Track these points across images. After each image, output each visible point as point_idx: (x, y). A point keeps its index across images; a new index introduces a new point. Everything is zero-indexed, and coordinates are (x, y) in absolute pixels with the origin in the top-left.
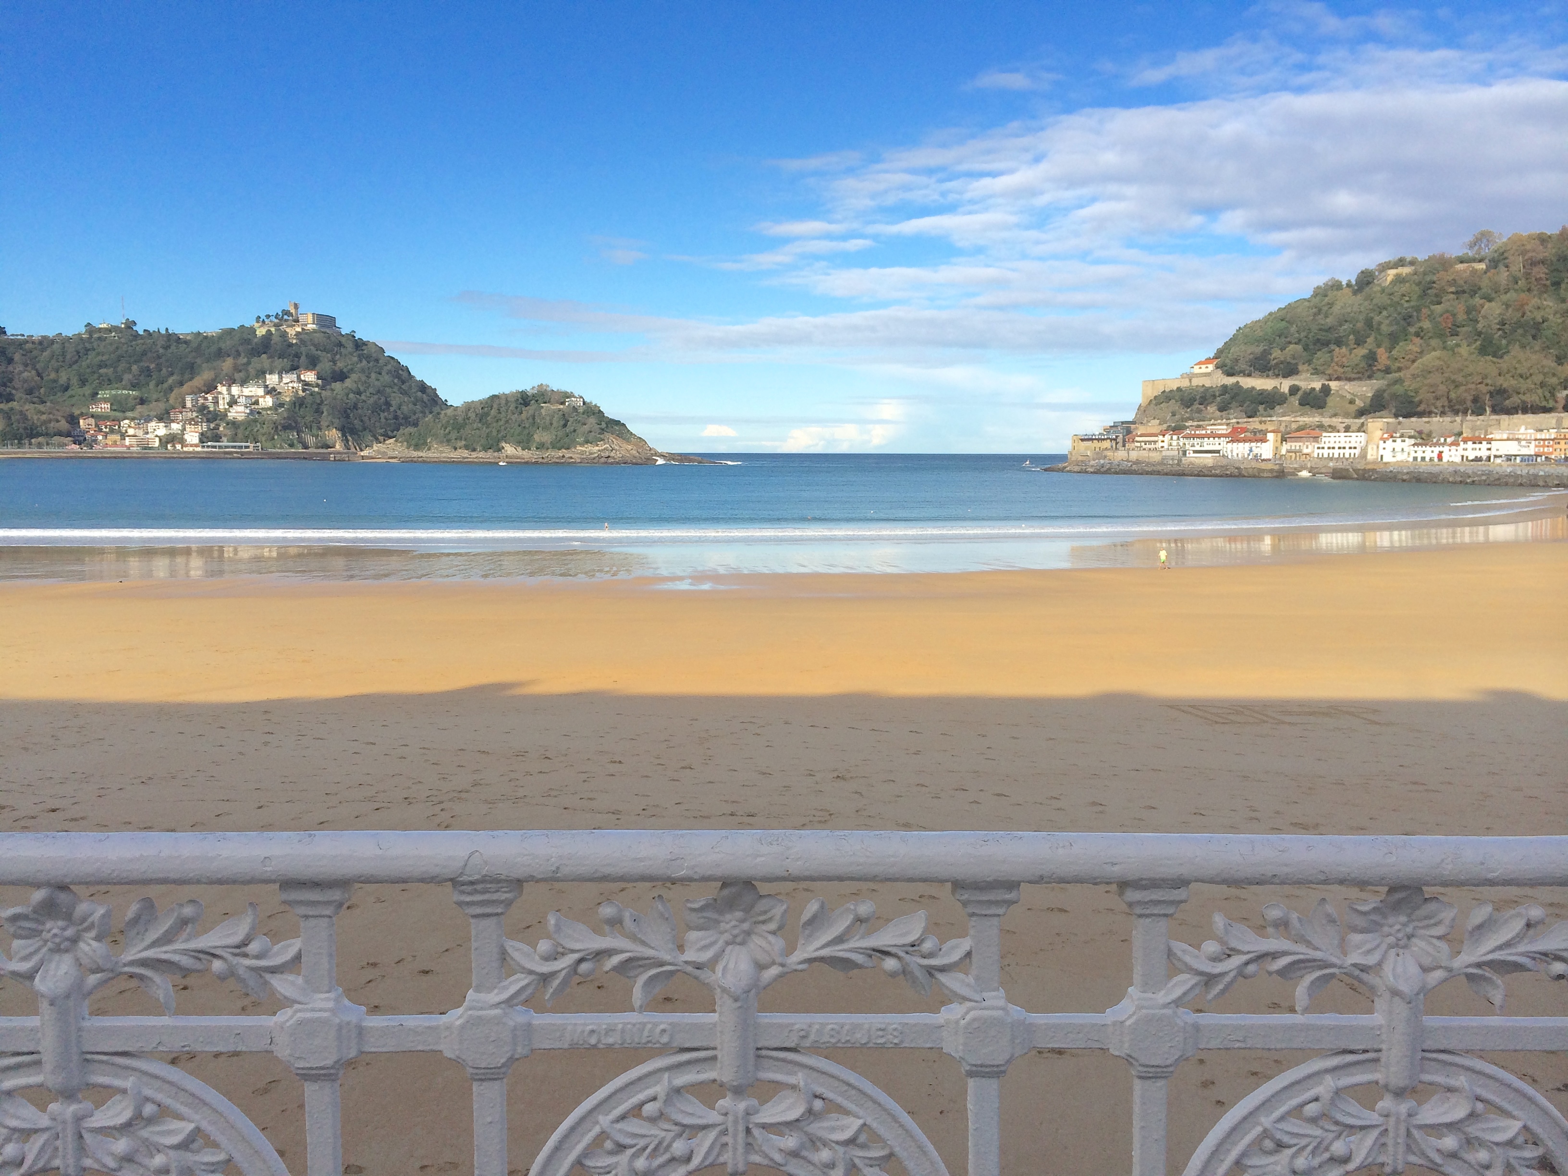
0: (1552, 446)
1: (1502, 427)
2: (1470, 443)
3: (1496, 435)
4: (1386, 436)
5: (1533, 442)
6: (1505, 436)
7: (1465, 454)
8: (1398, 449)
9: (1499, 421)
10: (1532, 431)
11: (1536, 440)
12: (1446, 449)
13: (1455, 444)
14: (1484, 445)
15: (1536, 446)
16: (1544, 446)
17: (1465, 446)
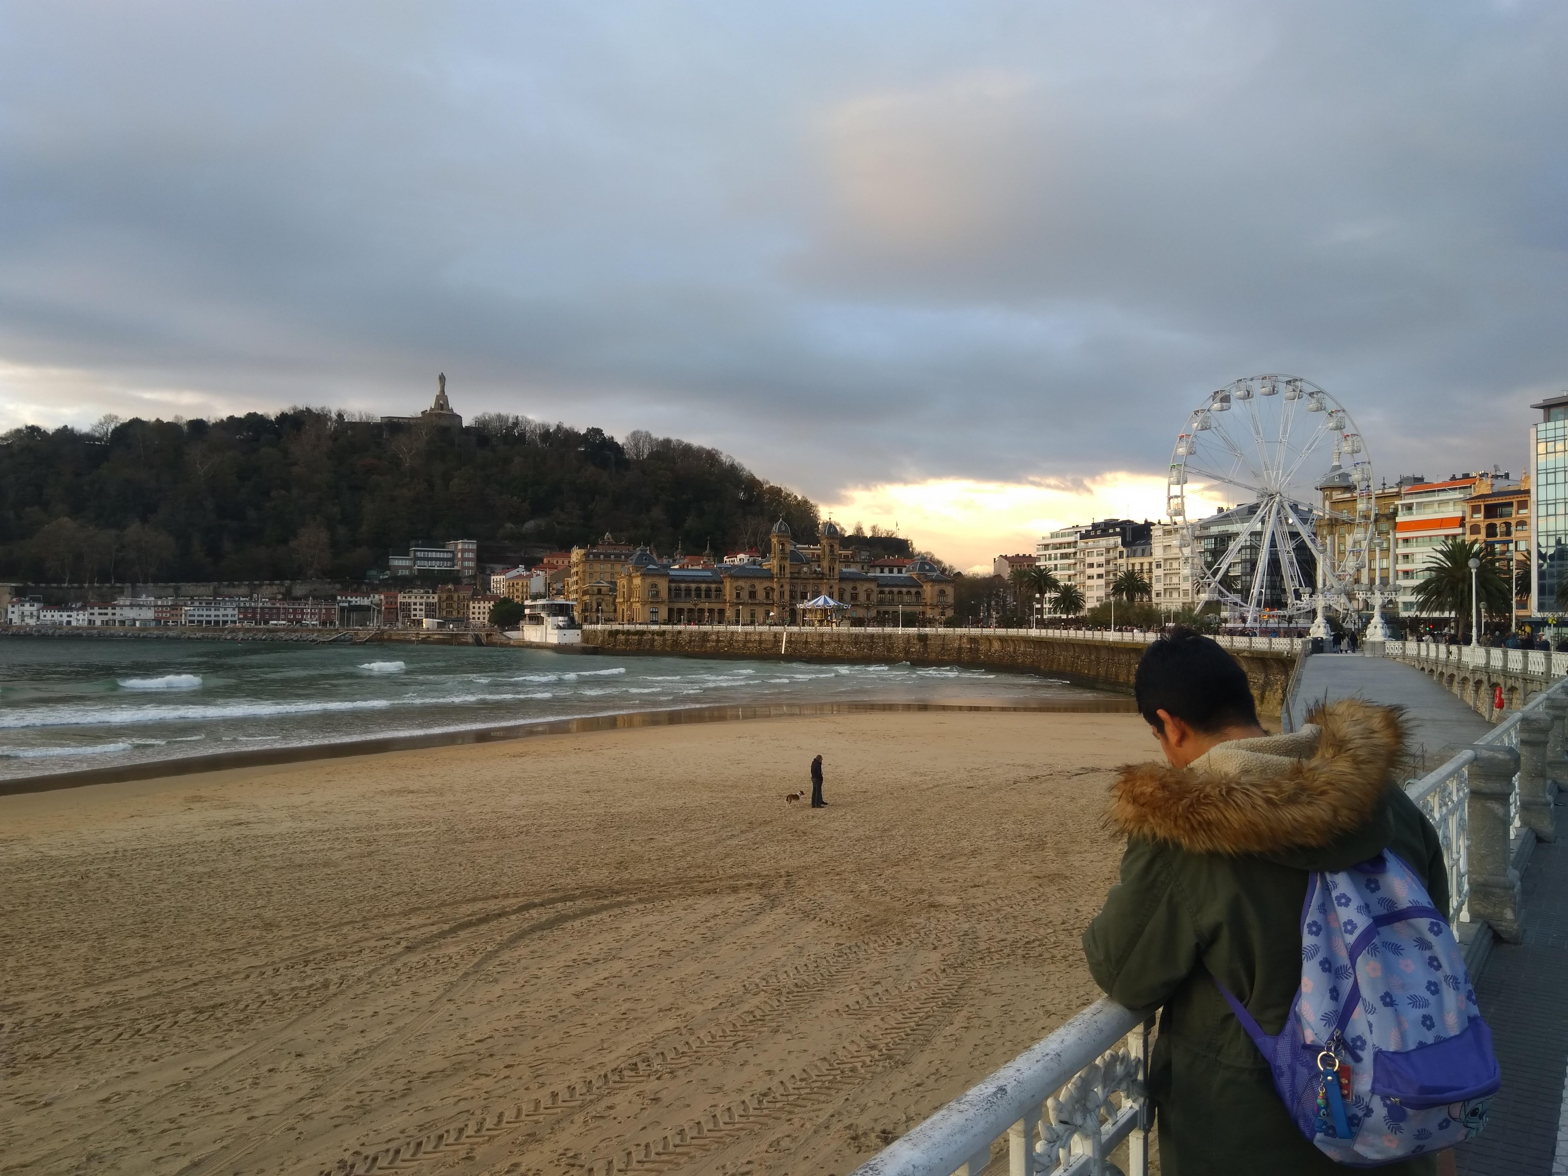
0: (168, 612)
1: (125, 593)
2: (96, 608)
3: (121, 601)
4: (14, 600)
5: (153, 609)
6: (128, 603)
7: (92, 618)
8: (27, 613)
9: (122, 588)
10: (153, 599)
11: (155, 606)
12: (74, 614)
13: (83, 608)
14: (110, 611)
15: (155, 612)
16: (162, 612)
17: (92, 611)
